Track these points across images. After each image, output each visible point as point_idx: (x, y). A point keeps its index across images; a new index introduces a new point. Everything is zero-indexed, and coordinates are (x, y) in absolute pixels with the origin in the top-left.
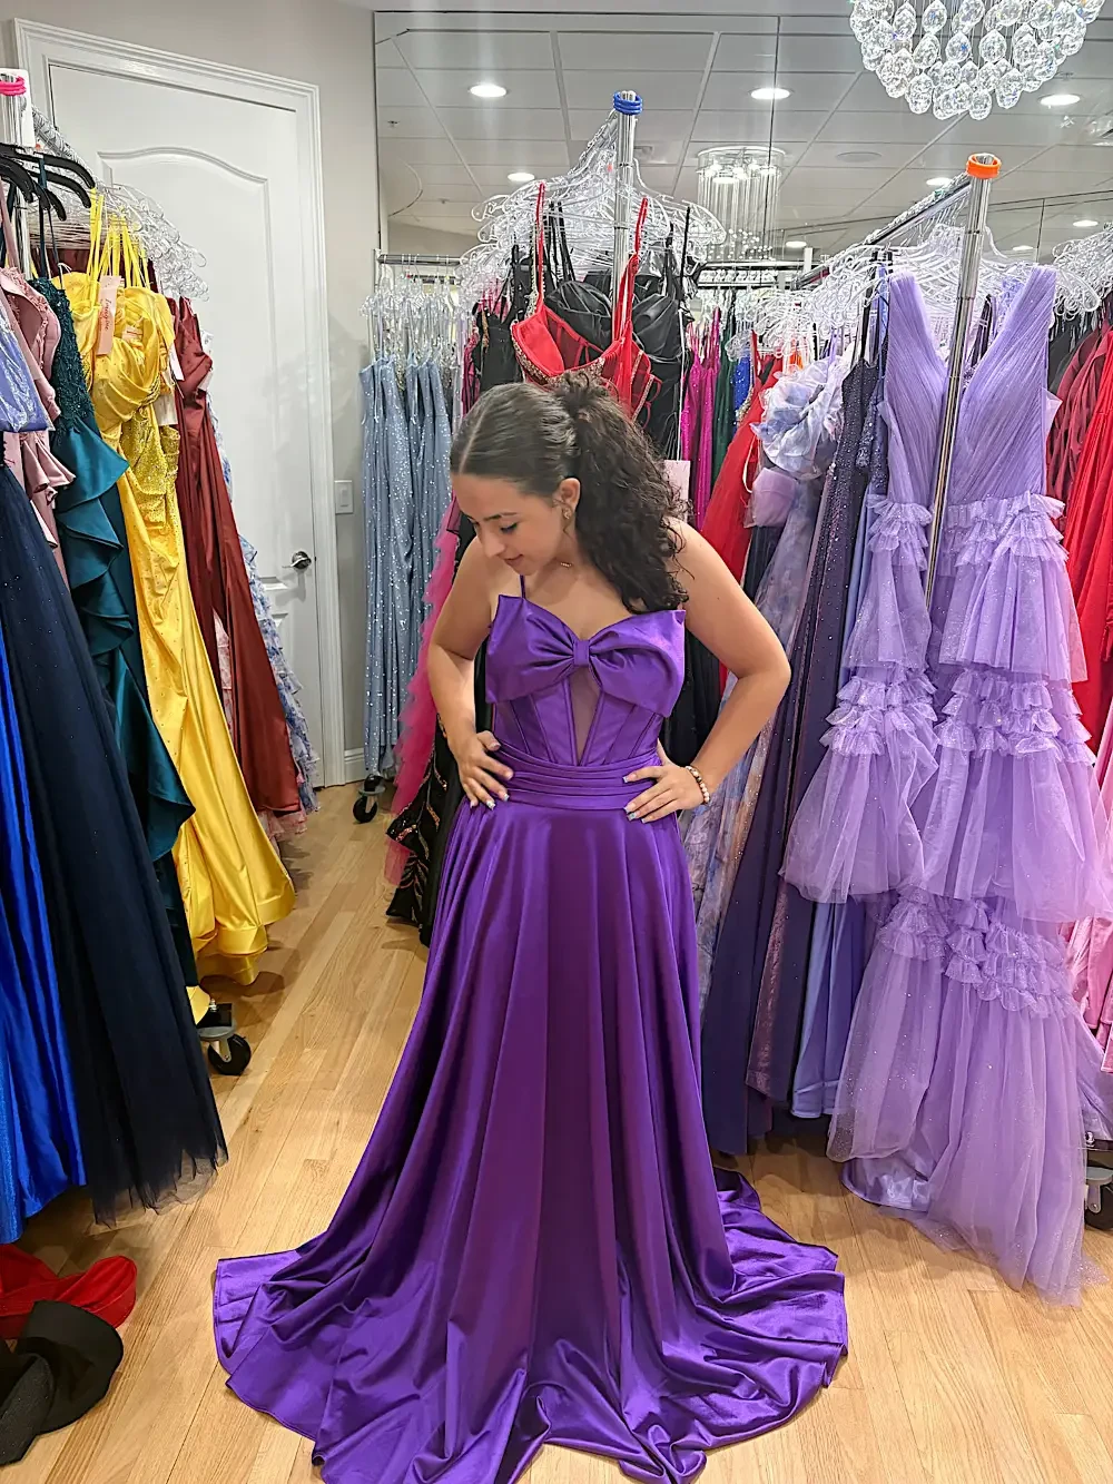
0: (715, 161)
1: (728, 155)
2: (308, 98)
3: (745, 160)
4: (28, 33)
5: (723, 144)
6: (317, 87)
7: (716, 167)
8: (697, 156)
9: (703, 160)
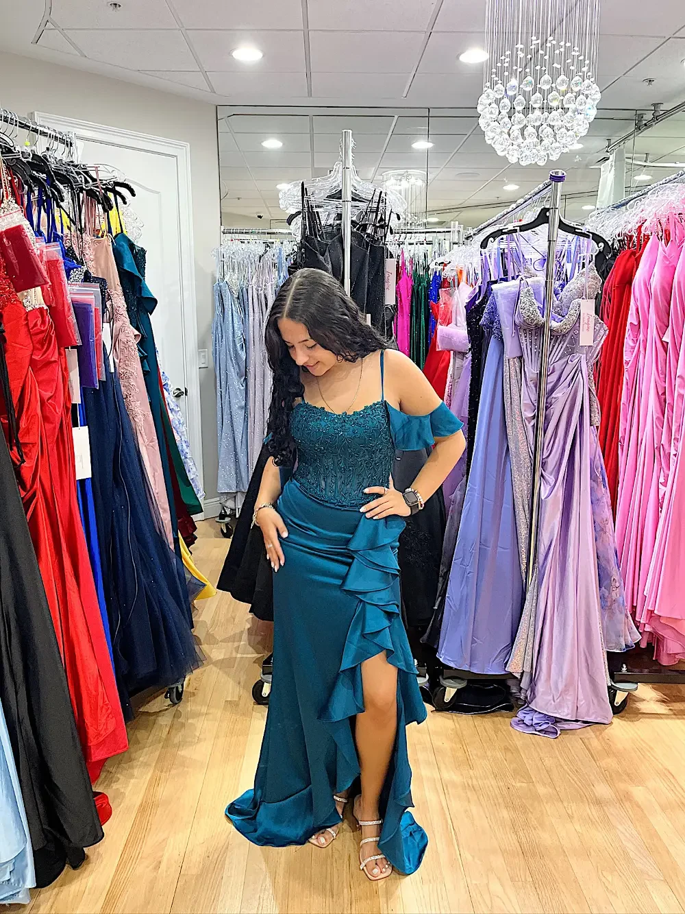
0: (392, 178)
1: (399, 175)
2: (183, 151)
3: (407, 177)
4: (41, 119)
5: (396, 169)
6: (188, 144)
7: (393, 181)
8: (381, 175)
9: (385, 177)
